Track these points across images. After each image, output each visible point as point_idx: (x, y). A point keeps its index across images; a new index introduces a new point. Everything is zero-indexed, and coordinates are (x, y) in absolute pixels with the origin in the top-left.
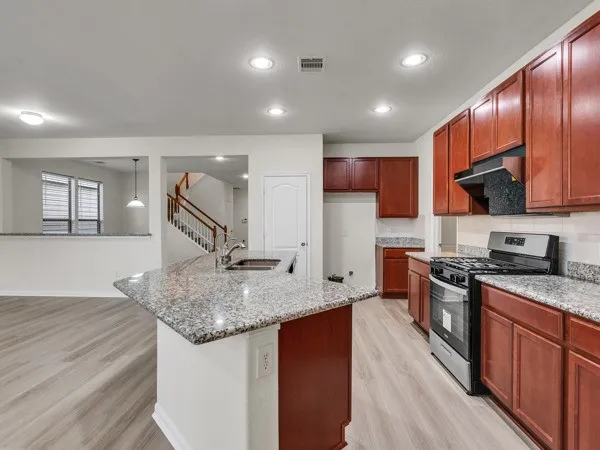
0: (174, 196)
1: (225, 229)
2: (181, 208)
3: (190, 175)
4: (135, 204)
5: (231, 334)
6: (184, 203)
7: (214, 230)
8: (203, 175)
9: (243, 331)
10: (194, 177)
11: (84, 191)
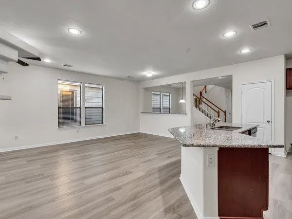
0: (199, 97)
1: (225, 112)
2: (203, 103)
3: (207, 87)
4: (182, 101)
5: (195, 146)
6: (204, 100)
7: (218, 113)
8: (213, 86)
9: (199, 146)
10: (209, 87)
11: (165, 97)
